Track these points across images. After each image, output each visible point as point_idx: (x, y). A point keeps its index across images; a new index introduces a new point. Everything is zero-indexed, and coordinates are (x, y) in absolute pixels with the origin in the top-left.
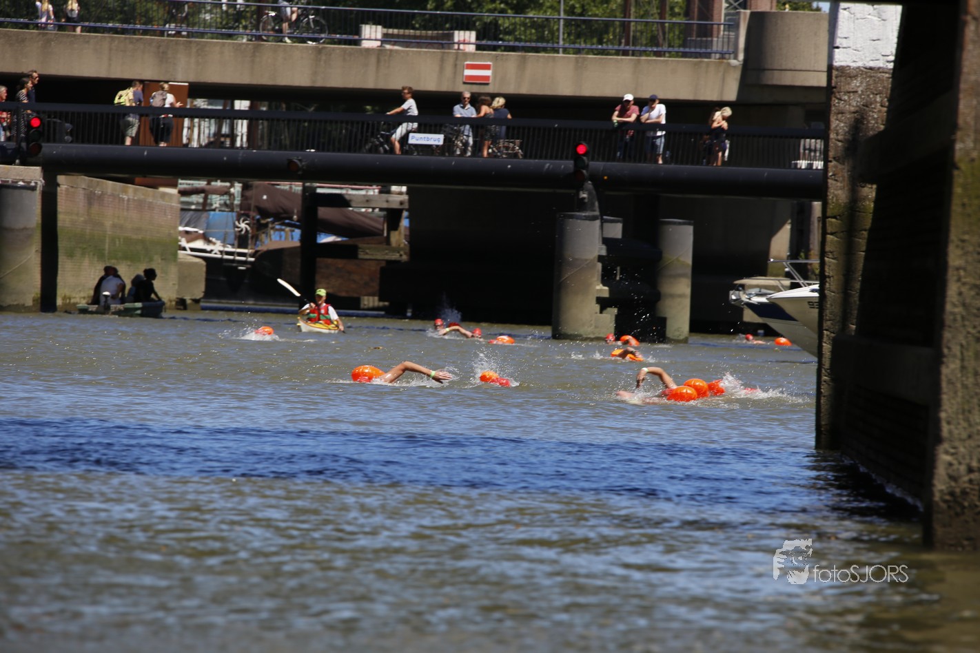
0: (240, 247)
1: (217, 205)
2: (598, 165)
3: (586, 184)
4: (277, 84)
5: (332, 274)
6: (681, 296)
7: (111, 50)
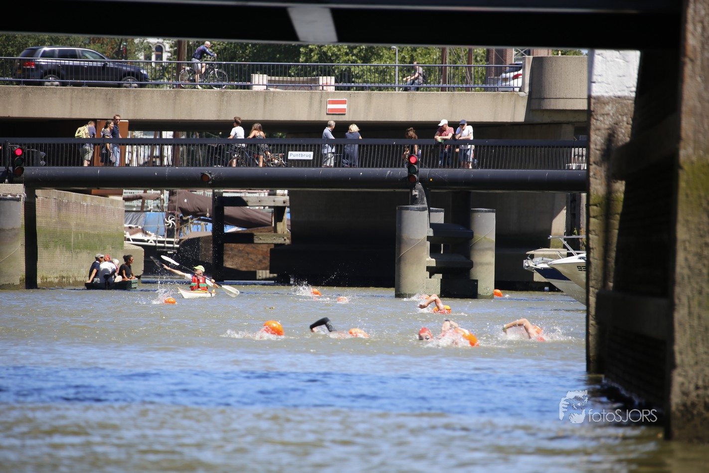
0: (168, 237)
1: (152, 207)
2: (425, 171)
3: (417, 185)
4: (192, 119)
5: (235, 255)
6: (487, 264)
7: (72, 98)
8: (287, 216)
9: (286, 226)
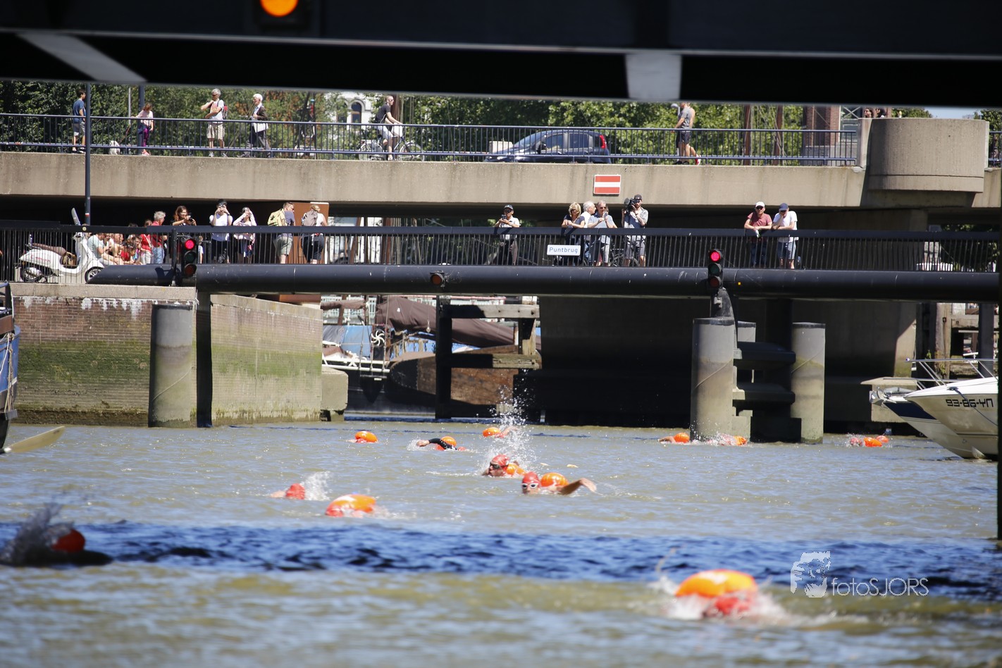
0: (375, 358)
2: (731, 271)
3: (720, 290)
4: (414, 201)
5: (465, 383)
6: (814, 397)
7: (255, 172)
8: (536, 332)
9: (534, 346)
